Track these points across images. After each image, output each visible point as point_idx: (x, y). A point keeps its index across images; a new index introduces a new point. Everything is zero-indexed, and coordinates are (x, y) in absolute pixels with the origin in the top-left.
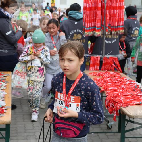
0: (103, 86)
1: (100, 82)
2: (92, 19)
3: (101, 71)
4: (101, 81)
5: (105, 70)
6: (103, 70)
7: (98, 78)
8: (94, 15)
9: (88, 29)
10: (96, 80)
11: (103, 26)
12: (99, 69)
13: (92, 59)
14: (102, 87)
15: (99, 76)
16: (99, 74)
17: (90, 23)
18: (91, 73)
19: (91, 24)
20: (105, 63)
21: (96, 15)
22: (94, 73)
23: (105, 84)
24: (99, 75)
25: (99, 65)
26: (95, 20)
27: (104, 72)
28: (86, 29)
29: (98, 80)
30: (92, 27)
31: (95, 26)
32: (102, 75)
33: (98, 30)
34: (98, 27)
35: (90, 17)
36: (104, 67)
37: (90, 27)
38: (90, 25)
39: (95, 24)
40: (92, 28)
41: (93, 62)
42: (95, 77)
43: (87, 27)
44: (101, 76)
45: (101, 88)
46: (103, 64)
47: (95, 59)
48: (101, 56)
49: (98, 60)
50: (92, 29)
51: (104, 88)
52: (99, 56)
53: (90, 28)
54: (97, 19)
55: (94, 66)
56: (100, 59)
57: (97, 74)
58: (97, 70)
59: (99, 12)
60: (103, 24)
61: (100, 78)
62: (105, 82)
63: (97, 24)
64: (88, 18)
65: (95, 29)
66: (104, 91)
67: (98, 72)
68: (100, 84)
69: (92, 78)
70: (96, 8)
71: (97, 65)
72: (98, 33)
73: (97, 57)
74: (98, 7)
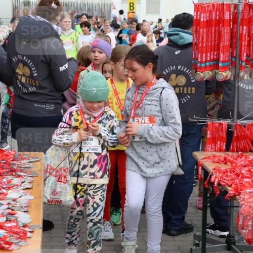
0: (233, 186)
1: (227, 176)
2: (211, 46)
3: (230, 154)
4: (229, 174)
5: (237, 151)
6: (233, 151)
7: (223, 167)
8: (215, 37)
9: (203, 65)
10: (219, 171)
11: (233, 60)
12: (224, 148)
13: (210, 127)
14: (230, 186)
15: (226, 163)
16: (225, 159)
17: (206, 52)
18: (209, 158)
19: (210, 56)
20: (238, 137)
21: (220, 35)
22: (214, 156)
23: (237, 181)
24: (225, 161)
25: (225, 139)
26: (217, 48)
27: (235, 155)
28: (198, 65)
29: (224, 173)
30: (211, 60)
31: (218, 60)
32: (232, 162)
33: (225, 69)
34: (223, 62)
35: (207, 41)
36: (235, 144)
37: (206, 61)
38: (206, 57)
39: (218, 55)
40: (211, 63)
41: (212, 133)
42: (217, 165)
43: (201, 62)
44: (229, 164)
45: (229, 188)
46: (234, 139)
47: (216, 127)
48: (229, 121)
49: (222, 130)
50: (210, 66)
51: (236, 189)
52: (225, 122)
53: (208, 64)
54: (222, 44)
55: (215, 143)
57: (222, 159)
58: (220, 150)
59: (226, 31)
61: (228, 166)
62: (238, 175)
63: (222, 55)
64: (203, 42)
65: (218, 65)
66: (235, 195)
68: (227, 180)
69: (210, 166)
70: (220, 22)
71: (222, 141)
72: (224, 74)
73: (221, 124)
74: (224, 20)
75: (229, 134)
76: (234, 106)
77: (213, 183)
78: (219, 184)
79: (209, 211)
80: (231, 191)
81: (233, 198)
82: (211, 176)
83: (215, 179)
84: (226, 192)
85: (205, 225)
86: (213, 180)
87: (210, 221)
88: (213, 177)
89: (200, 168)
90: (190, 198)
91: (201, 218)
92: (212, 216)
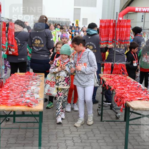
0: (113, 86)
1: (111, 82)
2: (106, 35)
3: (112, 75)
4: (112, 82)
5: (115, 74)
6: (113, 74)
7: (110, 79)
8: (107, 32)
9: (103, 42)
10: (108, 81)
11: (114, 40)
12: (110, 72)
13: (105, 65)
14: (112, 86)
15: (111, 78)
16: (111, 76)
17: (104, 38)
18: (104, 76)
19: (105, 39)
20: (115, 69)
21: (109, 31)
22: (107, 75)
23: (115, 84)
24: (111, 77)
25: (111, 70)
26: (108, 36)
27: (114, 75)
28: (101, 42)
29: (110, 81)
30: (106, 40)
31: (108, 40)
32: (113, 78)
33: (111, 43)
34: (110, 41)
35: (104, 33)
36: (114, 71)
37: (104, 41)
38: (104, 39)
39: (108, 38)
40: (106, 41)
41: (106, 67)
42: (107, 78)
43: (102, 41)
44: (112, 78)
45: (112, 87)
46: (114, 69)
47: (107, 65)
48: (112, 63)
49: (110, 66)
50: (105, 42)
51: (114, 87)
52: (111, 63)
53: (104, 42)
54: (110, 35)
55: (107, 71)
56: (112, 65)
57: (109, 76)
58: (109, 73)
59: (111, 30)
60: (114, 39)
61: (112, 79)
62: (115, 82)
63: (110, 38)
64: (103, 34)
65: (108, 42)
66: (114, 89)
67: (109, 75)
68: (111, 84)
69: (105, 79)
70: (109, 26)
71: (109, 70)
72: (110, 45)
73: (109, 64)
74: (111, 26)
75: (112, 67)
76: (114, 57)
77: (106, 85)
78: (108, 86)
79: (104, 96)
80: (112, 88)
81: (113, 90)
82: (105, 82)
83: (107, 84)
84: (111, 88)
85: (103, 101)
86: (106, 84)
87: (105, 99)
88: (106, 83)
89: (101, 80)
90: (97, 91)
91: (101, 99)
92: (105, 98)
